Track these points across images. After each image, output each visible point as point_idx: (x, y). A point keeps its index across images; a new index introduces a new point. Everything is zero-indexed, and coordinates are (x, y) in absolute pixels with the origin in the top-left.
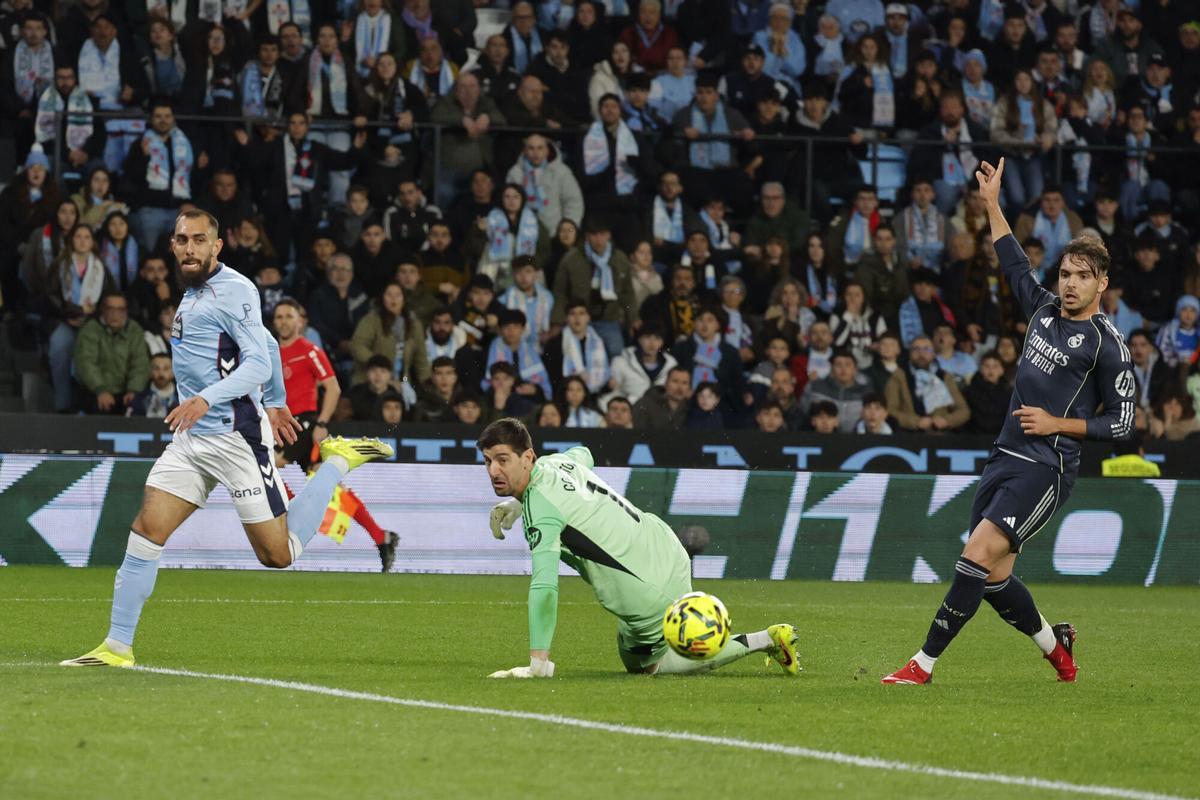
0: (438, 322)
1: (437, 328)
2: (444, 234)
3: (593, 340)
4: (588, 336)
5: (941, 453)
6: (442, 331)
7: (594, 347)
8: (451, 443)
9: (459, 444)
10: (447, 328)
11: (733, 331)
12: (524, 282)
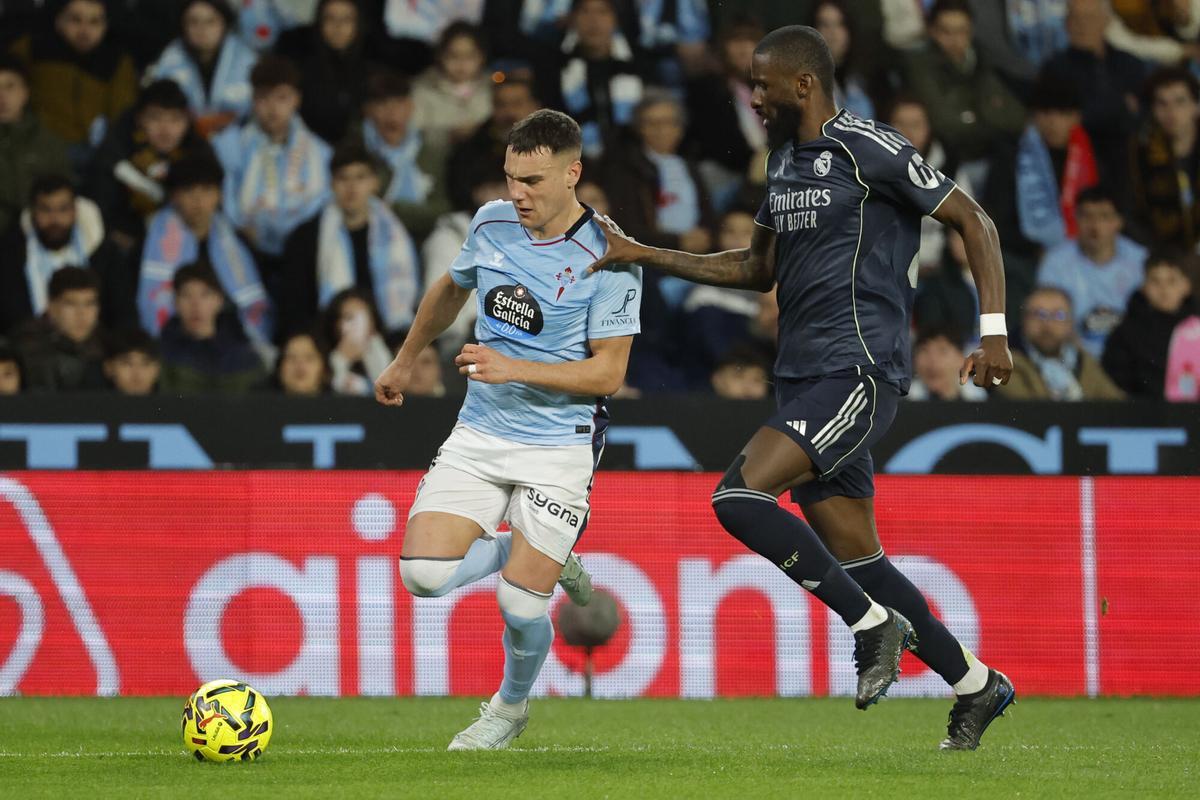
0: (47, 209)
1: (45, 220)
2: (94, 21)
3: (384, 226)
4: (374, 221)
5: (1089, 436)
6: (54, 227)
7: (387, 238)
8: (97, 432)
9: (113, 432)
10: (63, 219)
11: (674, 198)
12: (273, 116)
